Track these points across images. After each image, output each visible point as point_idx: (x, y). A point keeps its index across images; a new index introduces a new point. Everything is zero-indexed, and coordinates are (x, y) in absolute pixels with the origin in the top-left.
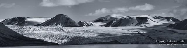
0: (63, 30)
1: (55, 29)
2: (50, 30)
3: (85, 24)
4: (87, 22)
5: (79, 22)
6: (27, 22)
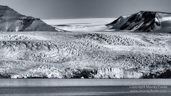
6: (161, 24)
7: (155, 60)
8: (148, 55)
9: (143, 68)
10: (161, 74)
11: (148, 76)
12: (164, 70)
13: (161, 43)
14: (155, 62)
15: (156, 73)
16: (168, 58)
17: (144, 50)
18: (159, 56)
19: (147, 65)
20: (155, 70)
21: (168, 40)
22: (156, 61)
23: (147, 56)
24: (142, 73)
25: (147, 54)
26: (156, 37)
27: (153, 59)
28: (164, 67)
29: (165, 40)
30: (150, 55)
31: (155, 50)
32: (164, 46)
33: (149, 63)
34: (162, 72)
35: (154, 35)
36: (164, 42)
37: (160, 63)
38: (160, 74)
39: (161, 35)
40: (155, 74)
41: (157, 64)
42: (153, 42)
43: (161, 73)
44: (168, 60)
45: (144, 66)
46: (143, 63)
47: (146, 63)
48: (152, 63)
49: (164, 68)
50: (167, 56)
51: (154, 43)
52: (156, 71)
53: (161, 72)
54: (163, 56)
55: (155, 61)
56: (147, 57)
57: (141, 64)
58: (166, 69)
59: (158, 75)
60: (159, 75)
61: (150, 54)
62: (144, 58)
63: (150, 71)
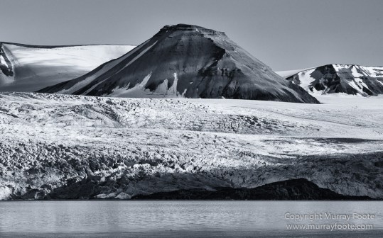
0: (114, 117)
1: (73, 109)
2: (41, 115)
3: (352, 78)
4: (371, 71)
5: (321, 69)
6: (13, 71)
7: (36, 156)
8: (20, 144)
9: (12, 176)
10: (55, 189)
11: (23, 194)
12: (61, 180)
13: (35, 117)
14: (38, 162)
15: (42, 187)
16: (67, 151)
17: (5, 132)
18: (47, 148)
19: (20, 168)
20: (40, 179)
21: (53, 110)
22: (41, 158)
23: (19, 147)
24: (9, 186)
25: (16, 142)
26: (23, 102)
27: (32, 155)
28: (60, 173)
29: (46, 109)
30: (23, 145)
31: (31, 133)
32: (44, 122)
33: (25, 164)
34: (56, 184)
35: (17, 98)
36: (44, 114)
37: (50, 163)
38: (51, 189)
39: (34, 98)
40: (40, 189)
41: (43, 165)
42: (16, 113)
43: (55, 186)
44: (68, 157)
45: (13, 172)
46: (9, 164)
47: (18, 164)
48: (30, 164)
49: (62, 177)
50: (64, 148)
51: (20, 116)
52: (42, 183)
53: (53, 184)
54: (55, 148)
55: (38, 159)
56: (17, 150)
57: (5, 165)
58: (66, 177)
59: (47, 191)
60: (49, 191)
61: (23, 141)
62: (10, 150)
63: (27, 182)
